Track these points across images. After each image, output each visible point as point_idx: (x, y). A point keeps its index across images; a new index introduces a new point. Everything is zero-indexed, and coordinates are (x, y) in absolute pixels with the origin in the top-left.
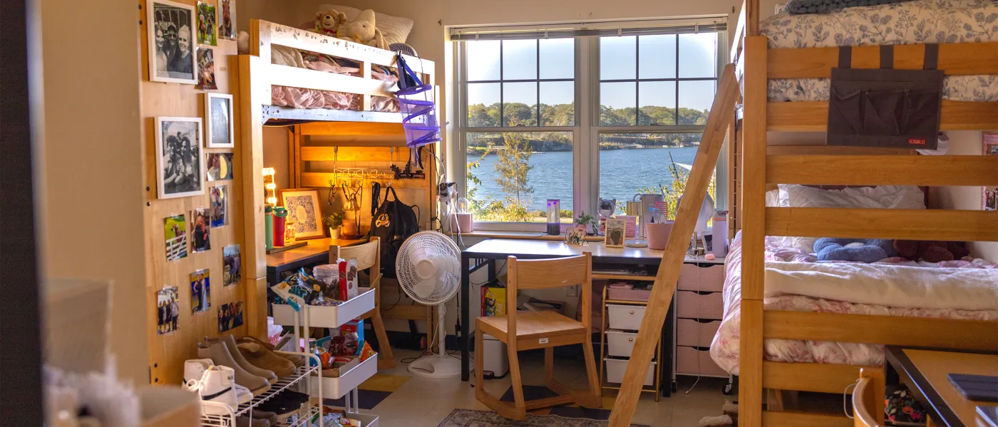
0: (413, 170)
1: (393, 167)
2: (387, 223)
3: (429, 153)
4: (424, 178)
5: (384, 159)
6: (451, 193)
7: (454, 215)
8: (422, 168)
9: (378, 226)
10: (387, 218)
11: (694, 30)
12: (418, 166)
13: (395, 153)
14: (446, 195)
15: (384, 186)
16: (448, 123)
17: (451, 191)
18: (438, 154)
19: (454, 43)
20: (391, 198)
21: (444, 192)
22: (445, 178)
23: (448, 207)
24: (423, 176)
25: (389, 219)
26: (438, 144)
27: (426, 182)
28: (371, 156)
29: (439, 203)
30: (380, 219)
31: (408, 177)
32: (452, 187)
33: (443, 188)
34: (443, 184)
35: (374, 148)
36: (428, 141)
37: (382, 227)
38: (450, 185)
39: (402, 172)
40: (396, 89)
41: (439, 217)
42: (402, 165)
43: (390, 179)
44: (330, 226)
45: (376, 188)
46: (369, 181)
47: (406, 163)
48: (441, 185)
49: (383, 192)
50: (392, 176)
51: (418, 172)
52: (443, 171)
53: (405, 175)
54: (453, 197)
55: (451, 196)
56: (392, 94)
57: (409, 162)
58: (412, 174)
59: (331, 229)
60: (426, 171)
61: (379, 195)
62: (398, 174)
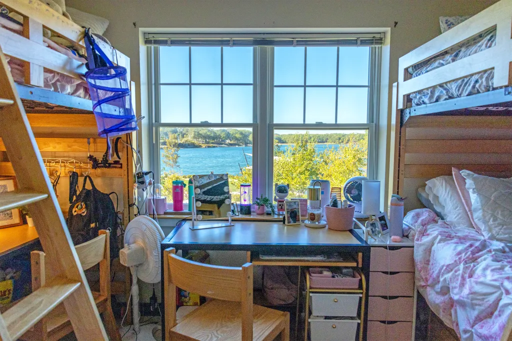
0: (111, 160)
1: (91, 157)
2: (84, 212)
3: (126, 144)
4: (121, 167)
5: (81, 150)
6: (147, 181)
7: (150, 199)
8: (120, 158)
9: (75, 214)
10: (84, 207)
11: (356, 43)
12: (115, 155)
13: (92, 145)
14: (143, 183)
15: (82, 175)
16: (144, 117)
17: (148, 179)
18: (134, 146)
19: (147, 47)
20: (89, 187)
21: (140, 180)
22: (141, 167)
23: (145, 193)
24: (120, 166)
25: (86, 207)
26: (134, 134)
27: (123, 171)
28: (69, 147)
29: (136, 191)
30: (77, 207)
31: (106, 167)
32: (148, 175)
33: (140, 176)
34: (140, 173)
35: (73, 140)
36: (123, 130)
37: (79, 216)
38: (147, 174)
39: (100, 162)
40: (84, 70)
41: (136, 203)
42: (100, 156)
43: (88, 169)
44: (27, 214)
45: (74, 177)
46: (67, 169)
47: (103, 154)
48: (137, 174)
49: (81, 180)
50: (89, 166)
51: (116, 162)
52: (140, 161)
53: (102, 165)
54: (150, 184)
55: (147, 184)
56: (80, 76)
57: (107, 153)
58: (110, 164)
59: (27, 217)
60: (123, 161)
61: (77, 183)
62: (96, 164)
